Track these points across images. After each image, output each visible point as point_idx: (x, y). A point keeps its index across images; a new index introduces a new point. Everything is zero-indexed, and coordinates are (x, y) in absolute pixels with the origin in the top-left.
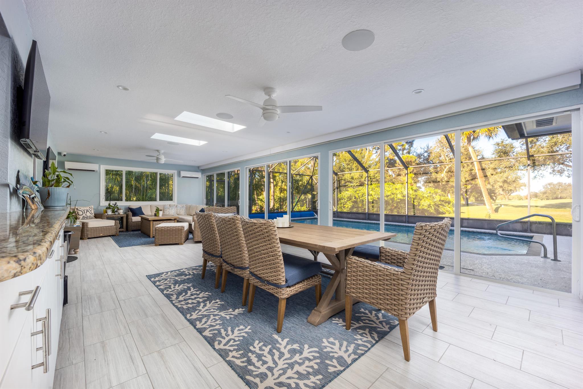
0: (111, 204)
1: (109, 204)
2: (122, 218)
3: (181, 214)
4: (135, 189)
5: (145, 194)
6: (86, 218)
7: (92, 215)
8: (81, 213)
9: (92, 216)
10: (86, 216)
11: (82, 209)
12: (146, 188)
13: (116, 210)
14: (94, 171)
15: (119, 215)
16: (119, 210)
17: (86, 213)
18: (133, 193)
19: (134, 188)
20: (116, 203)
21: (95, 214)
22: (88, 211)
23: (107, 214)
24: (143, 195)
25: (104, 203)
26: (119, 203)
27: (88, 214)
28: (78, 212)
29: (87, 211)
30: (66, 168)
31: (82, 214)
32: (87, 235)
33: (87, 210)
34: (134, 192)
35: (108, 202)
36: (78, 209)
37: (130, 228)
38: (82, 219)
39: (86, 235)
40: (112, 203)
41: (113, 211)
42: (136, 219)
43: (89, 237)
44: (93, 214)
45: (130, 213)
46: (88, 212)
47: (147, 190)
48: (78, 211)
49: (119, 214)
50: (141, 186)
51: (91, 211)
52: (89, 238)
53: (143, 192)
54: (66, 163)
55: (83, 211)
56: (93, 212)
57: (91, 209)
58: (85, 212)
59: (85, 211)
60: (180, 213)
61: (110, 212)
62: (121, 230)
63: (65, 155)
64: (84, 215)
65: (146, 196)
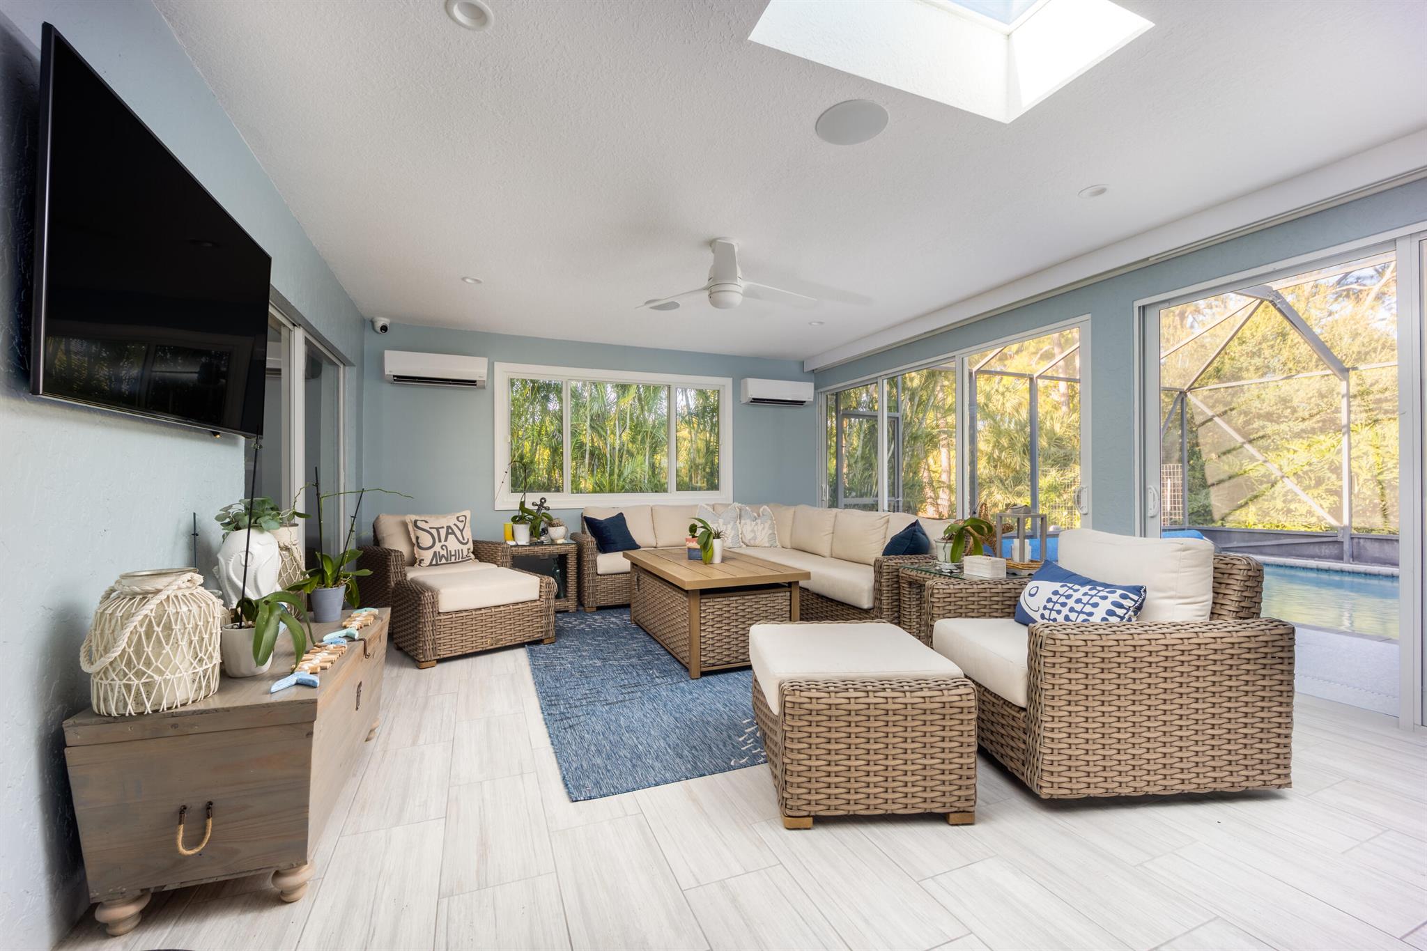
0: (528, 506)
1: (522, 504)
2: (562, 560)
3: (757, 542)
4: (592, 454)
5: (616, 471)
6: (444, 561)
7: (465, 548)
8: (426, 540)
9: (465, 553)
10: (444, 552)
11: (434, 522)
12: (619, 451)
13: (543, 526)
14: (473, 383)
15: (552, 548)
16: (553, 526)
17: (446, 540)
18: (587, 466)
19: (588, 453)
20: (543, 500)
21: (474, 542)
22: (453, 533)
23: (513, 543)
24: (611, 474)
25: (508, 501)
26: (555, 501)
27: (453, 544)
28: (417, 538)
29: (448, 534)
30: (387, 372)
31: (430, 544)
32: (434, 649)
33: (449, 527)
34: (590, 464)
35: (518, 497)
36: (419, 524)
37: (590, 601)
38: (431, 565)
39: (429, 646)
40: (532, 499)
41: (535, 532)
42: (611, 563)
43: (444, 654)
44: (471, 545)
45: (589, 538)
46: (451, 537)
47: (621, 457)
48: (421, 533)
49: (553, 542)
50: (606, 444)
51: (461, 531)
52: (440, 661)
53: (613, 463)
54: (388, 354)
55: (434, 532)
56: (468, 534)
57: (461, 525)
58: (443, 539)
59: (443, 532)
60: (755, 538)
61: (523, 535)
62: (562, 604)
63: (384, 328)
64: (437, 548)
65: (619, 476)
